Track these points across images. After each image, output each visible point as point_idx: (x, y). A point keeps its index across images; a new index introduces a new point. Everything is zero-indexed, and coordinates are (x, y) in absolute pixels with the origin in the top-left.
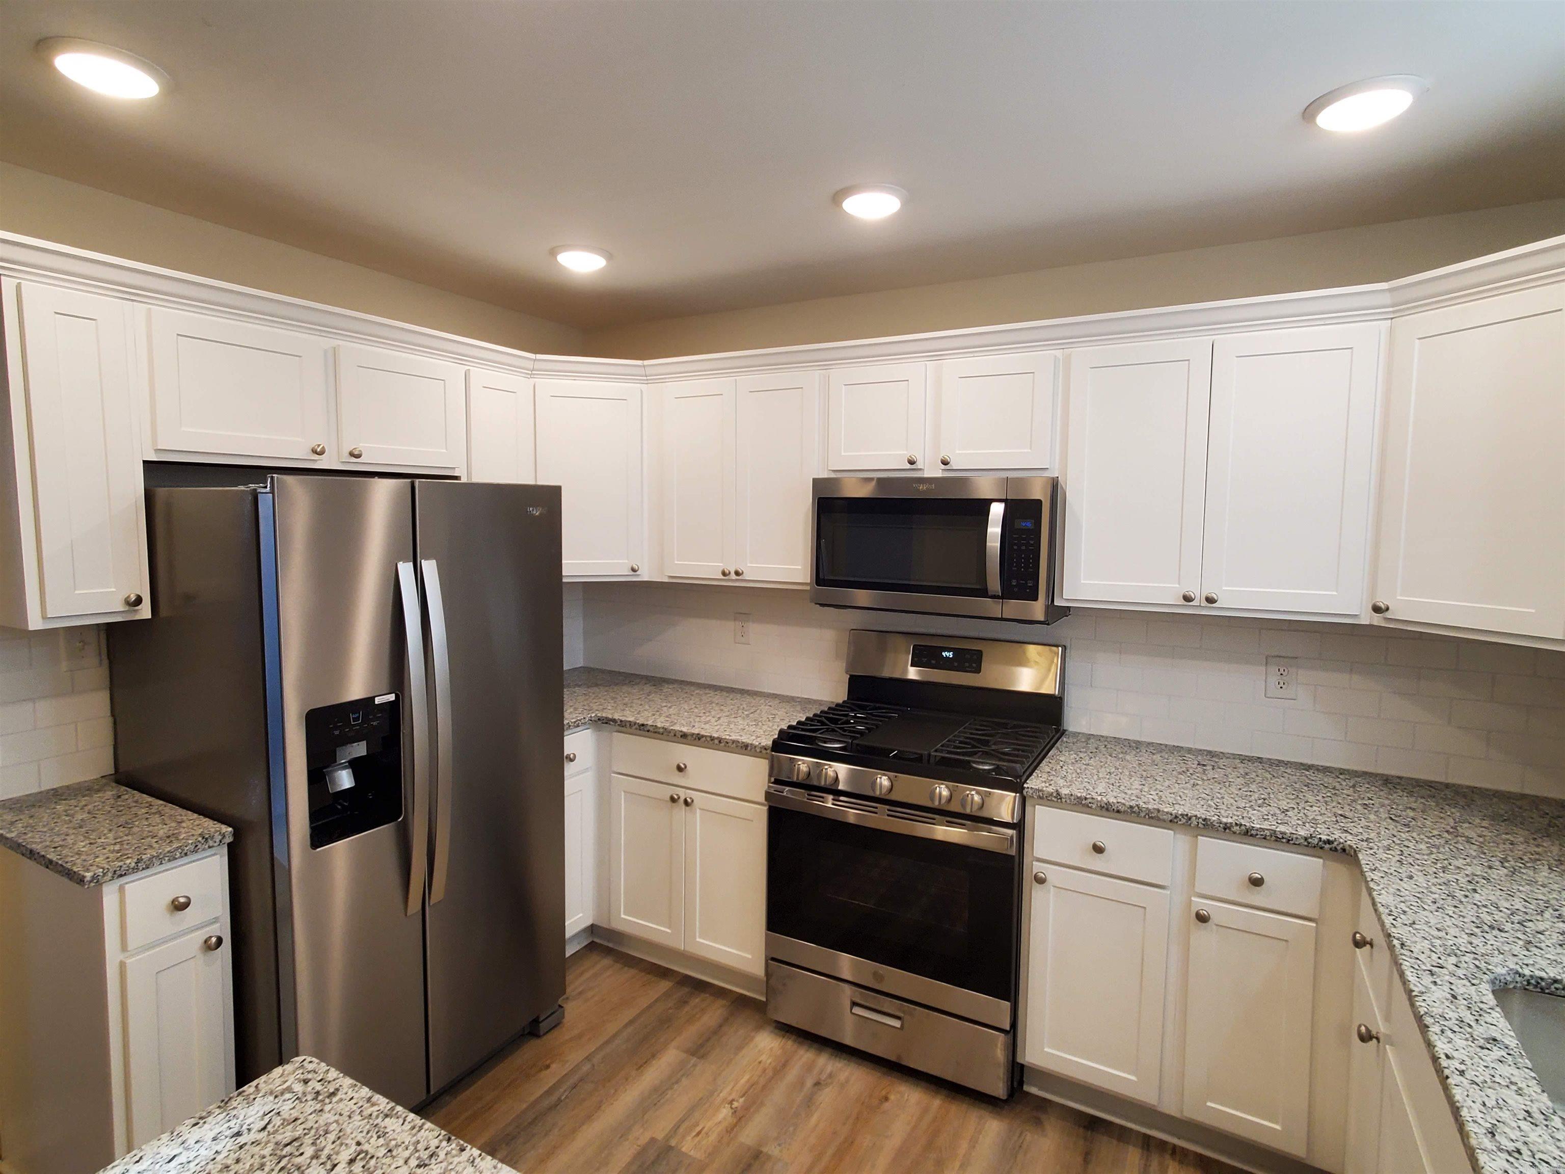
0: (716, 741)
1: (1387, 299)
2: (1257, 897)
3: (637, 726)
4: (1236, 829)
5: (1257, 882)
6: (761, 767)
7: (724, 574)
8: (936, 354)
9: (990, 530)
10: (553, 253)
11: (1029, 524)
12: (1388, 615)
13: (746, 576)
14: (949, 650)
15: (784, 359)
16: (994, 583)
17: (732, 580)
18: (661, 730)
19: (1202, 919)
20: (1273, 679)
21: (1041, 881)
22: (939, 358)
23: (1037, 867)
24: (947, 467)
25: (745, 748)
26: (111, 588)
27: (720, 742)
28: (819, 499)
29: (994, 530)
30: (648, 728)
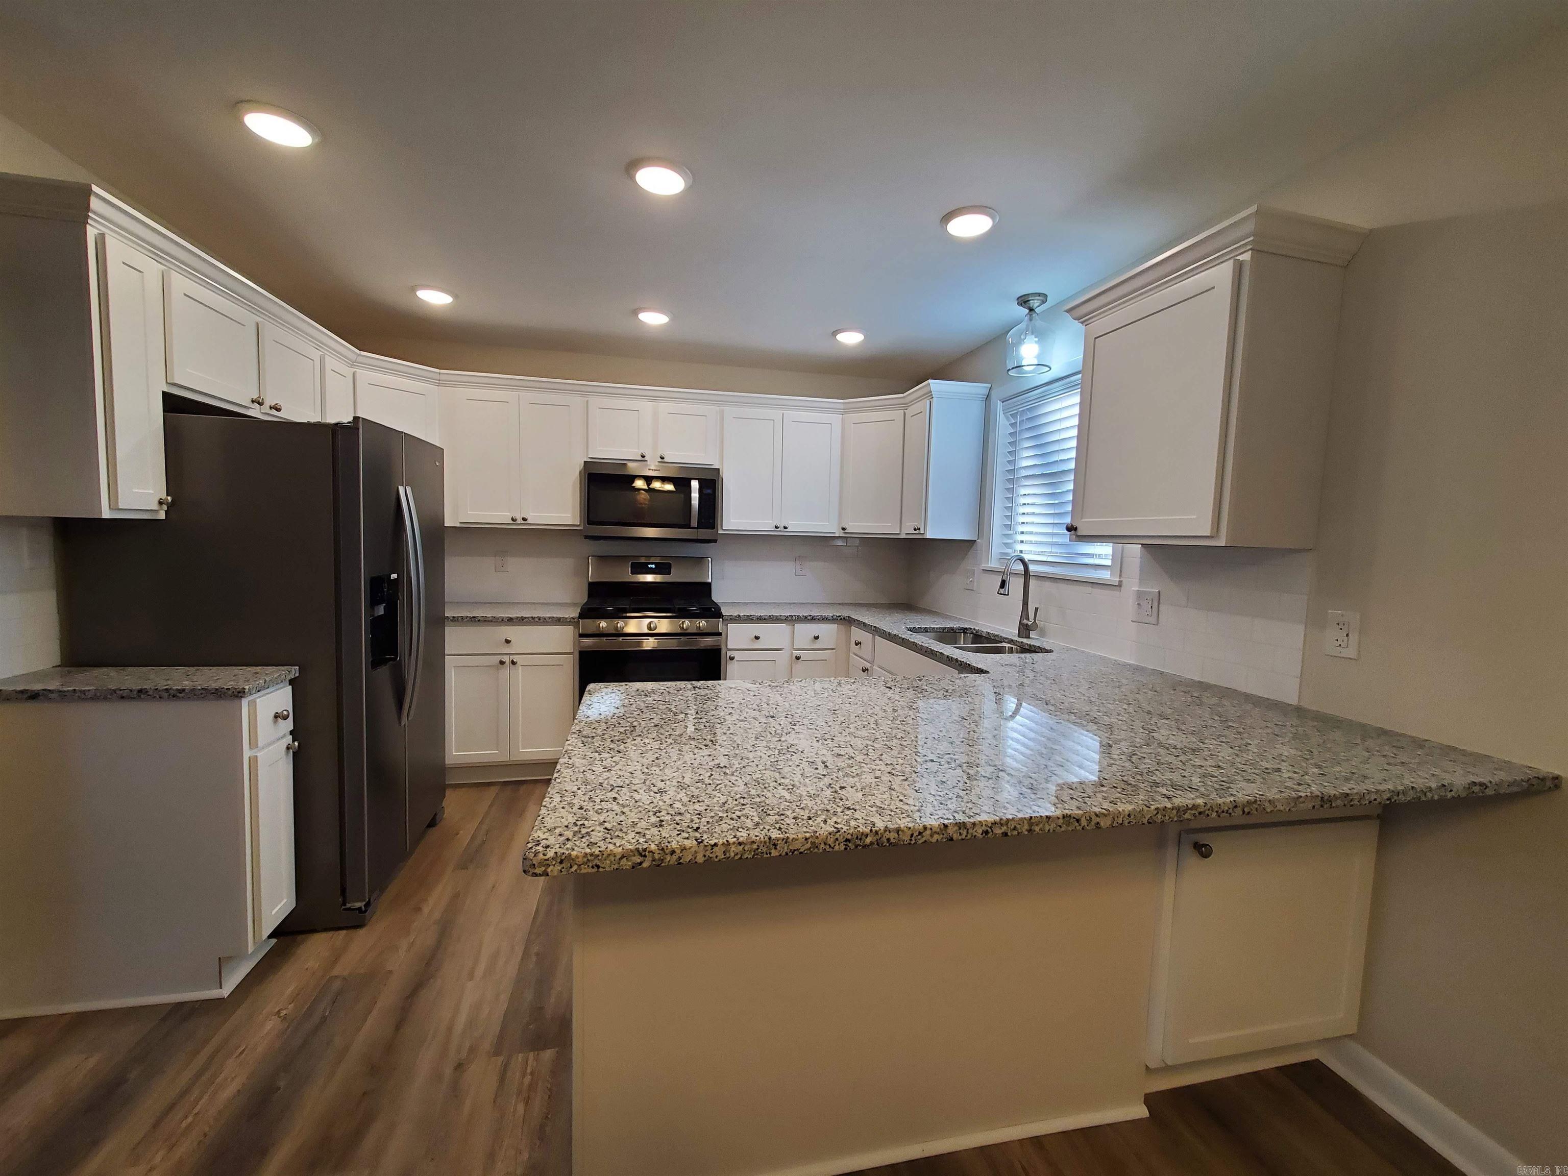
0: (537, 620)
1: (842, 406)
2: (818, 645)
3: (468, 618)
4: (809, 618)
5: (817, 638)
6: (568, 632)
7: (513, 519)
8: (654, 399)
9: (692, 495)
10: (413, 289)
11: (709, 491)
12: (846, 531)
13: (529, 521)
14: (652, 563)
15: (538, 385)
16: (694, 522)
17: (519, 524)
18: (490, 619)
19: (798, 658)
20: (798, 567)
21: (732, 659)
22: (655, 401)
23: (729, 653)
24: (662, 460)
25: (559, 621)
26: (149, 490)
27: (539, 620)
28: (590, 475)
29: (695, 495)
30: (479, 619)
